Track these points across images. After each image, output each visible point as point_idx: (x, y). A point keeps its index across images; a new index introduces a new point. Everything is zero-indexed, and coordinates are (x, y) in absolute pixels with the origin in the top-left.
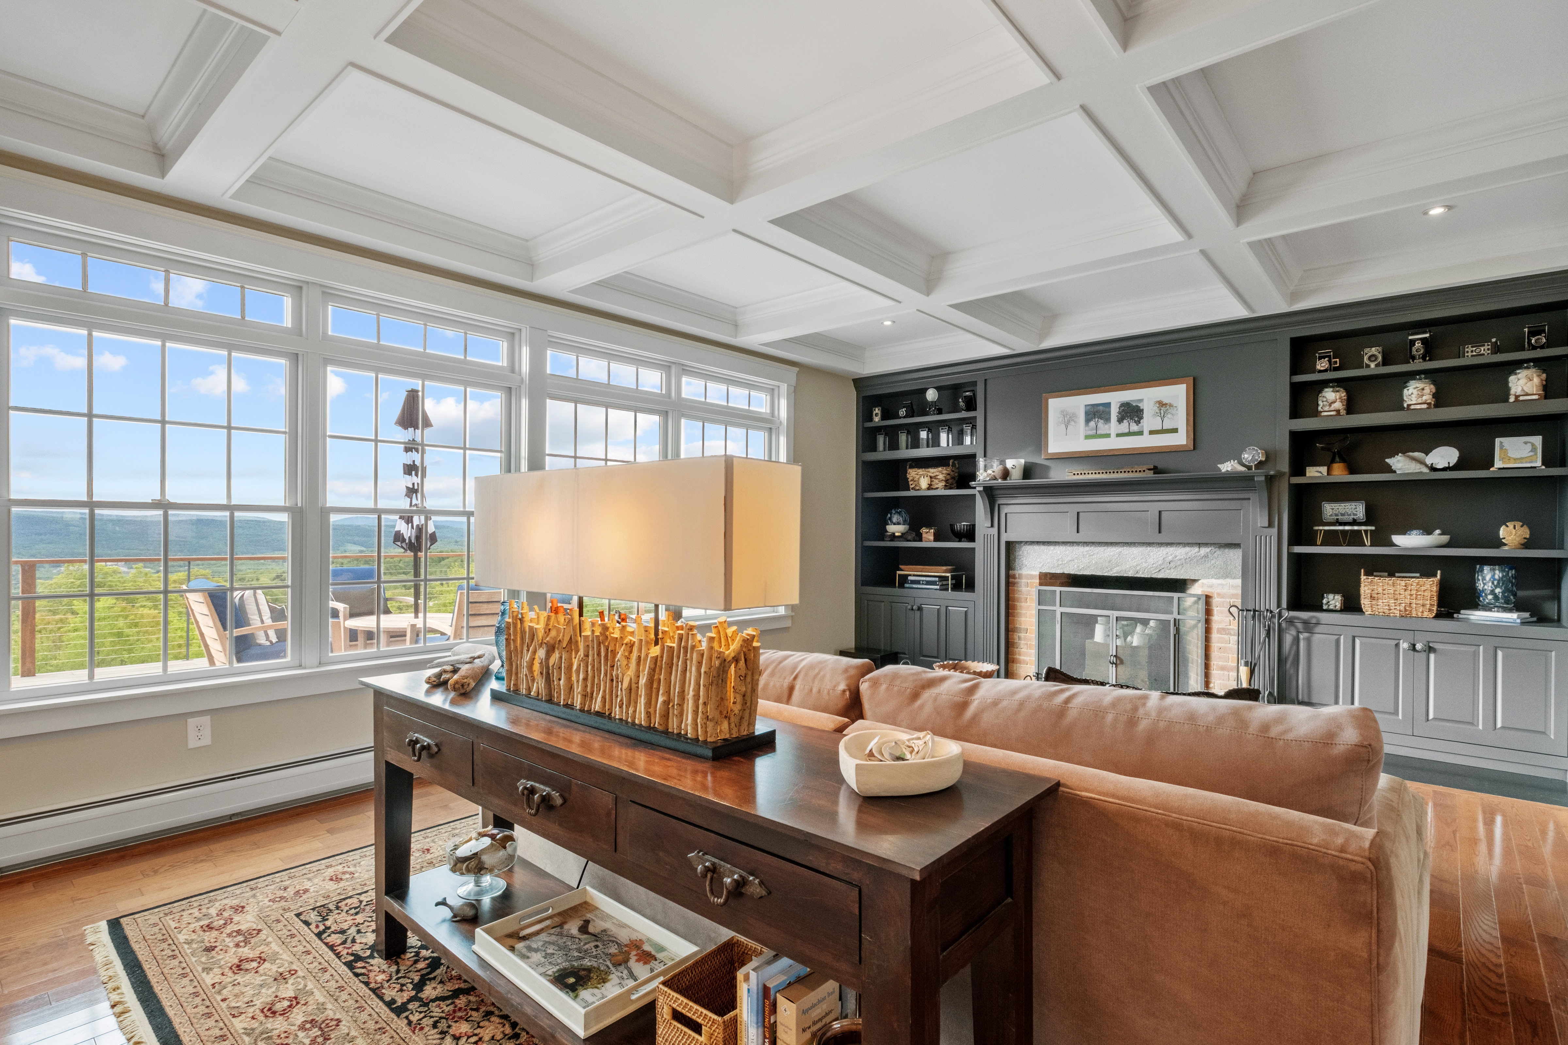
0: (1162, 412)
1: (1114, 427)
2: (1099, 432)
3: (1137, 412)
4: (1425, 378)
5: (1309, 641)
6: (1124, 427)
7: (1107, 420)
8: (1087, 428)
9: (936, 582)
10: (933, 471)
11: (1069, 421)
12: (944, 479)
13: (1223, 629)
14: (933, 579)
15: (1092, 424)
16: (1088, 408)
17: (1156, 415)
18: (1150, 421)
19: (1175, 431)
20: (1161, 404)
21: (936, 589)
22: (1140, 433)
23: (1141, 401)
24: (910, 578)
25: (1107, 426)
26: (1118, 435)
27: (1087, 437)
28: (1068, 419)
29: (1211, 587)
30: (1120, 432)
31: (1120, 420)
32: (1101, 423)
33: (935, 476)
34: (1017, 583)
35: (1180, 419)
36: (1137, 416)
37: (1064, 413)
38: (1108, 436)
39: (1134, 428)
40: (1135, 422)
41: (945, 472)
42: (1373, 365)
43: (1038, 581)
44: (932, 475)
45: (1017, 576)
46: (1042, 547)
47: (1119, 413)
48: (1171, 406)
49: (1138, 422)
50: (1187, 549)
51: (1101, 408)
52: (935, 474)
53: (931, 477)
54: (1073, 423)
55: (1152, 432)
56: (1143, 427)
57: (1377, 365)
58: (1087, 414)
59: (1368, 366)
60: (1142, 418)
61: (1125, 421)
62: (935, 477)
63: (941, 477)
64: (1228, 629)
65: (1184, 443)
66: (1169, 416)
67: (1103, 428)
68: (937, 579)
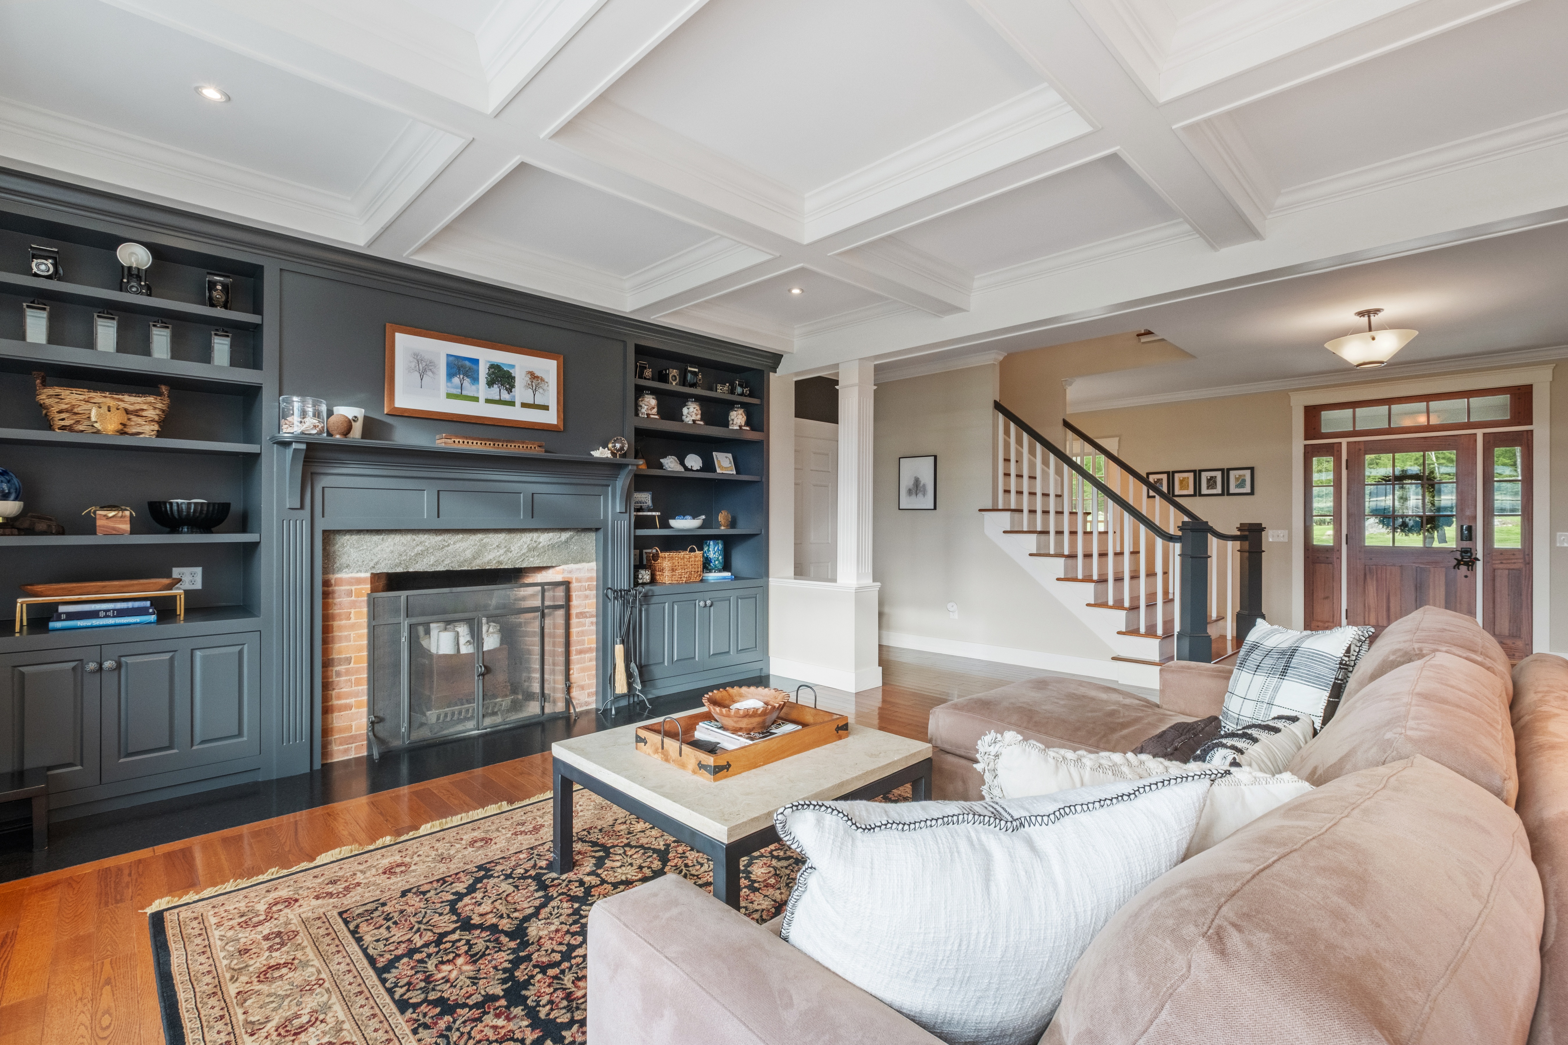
0: (534, 384)
1: (482, 390)
2: (464, 393)
3: (508, 378)
4: (695, 401)
5: (647, 611)
6: (495, 392)
7: (475, 380)
8: (449, 384)
9: (147, 609)
10: (131, 401)
11: (425, 371)
12: (157, 418)
13: (581, 613)
14: (137, 604)
15: (456, 380)
16: (451, 359)
17: (528, 386)
18: (521, 392)
19: (546, 408)
20: (533, 376)
21: (150, 623)
22: (512, 403)
23: (513, 366)
24: (62, 609)
25: (474, 387)
26: (488, 401)
27: (449, 396)
28: (424, 367)
29: (570, 572)
30: (490, 397)
31: (490, 384)
32: (467, 382)
33: (137, 411)
34: (333, 592)
35: (550, 395)
36: (509, 384)
37: (418, 358)
38: (476, 399)
39: (505, 396)
40: (506, 389)
41: (159, 405)
42: (674, 384)
43: (369, 586)
44: (131, 408)
45: (333, 582)
46: (376, 538)
47: (489, 374)
48: (542, 380)
49: (509, 391)
50: (551, 535)
51: (467, 363)
52: (137, 407)
53: (127, 411)
54: (430, 373)
55: (524, 405)
56: (514, 397)
57: (676, 384)
58: (449, 365)
59: (672, 383)
60: (513, 386)
61: (495, 386)
62: (137, 413)
63: (151, 413)
64: (584, 612)
65: (555, 422)
66: (541, 390)
67: (469, 389)
68: (148, 603)
